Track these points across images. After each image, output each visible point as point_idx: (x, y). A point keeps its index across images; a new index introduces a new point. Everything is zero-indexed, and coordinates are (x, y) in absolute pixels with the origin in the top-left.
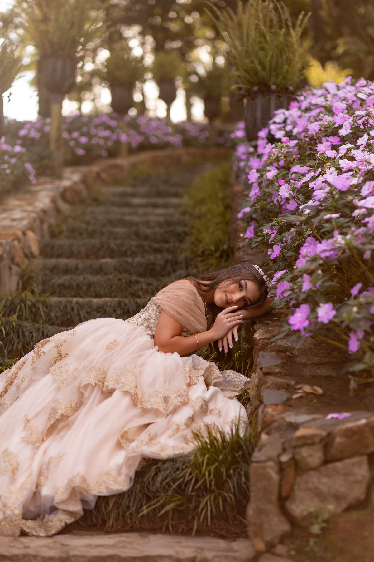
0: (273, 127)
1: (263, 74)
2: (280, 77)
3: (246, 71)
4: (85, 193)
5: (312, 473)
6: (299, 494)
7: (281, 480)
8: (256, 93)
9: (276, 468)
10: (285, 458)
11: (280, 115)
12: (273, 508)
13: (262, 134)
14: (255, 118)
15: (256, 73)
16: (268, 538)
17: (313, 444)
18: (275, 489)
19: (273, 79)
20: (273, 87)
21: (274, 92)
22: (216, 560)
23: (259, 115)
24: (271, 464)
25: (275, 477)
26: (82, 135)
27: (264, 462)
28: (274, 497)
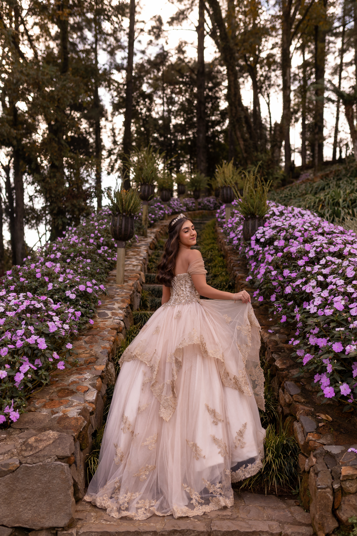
0: (258, 235)
1: (252, 209)
2: (261, 212)
3: (245, 208)
4: (156, 243)
5: (351, 495)
6: (344, 507)
7: (334, 498)
8: (249, 218)
9: (331, 492)
10: (336, 486)
11: (261, 230)
12: (329, 515)
13: (253, 238)
14: (248, 230)
15: (249, 209)
16: (327, 532)
17: (352, 480)
18: (331, 504)
19: (257, 212)
20: (257, 216)
21: (257, 218)
22: (293, 535)
23: (250, 228)
24: (328, 490)
25: (331, 498)
26: (152, 214)
27: (325, 488)
28: (330, 509)
